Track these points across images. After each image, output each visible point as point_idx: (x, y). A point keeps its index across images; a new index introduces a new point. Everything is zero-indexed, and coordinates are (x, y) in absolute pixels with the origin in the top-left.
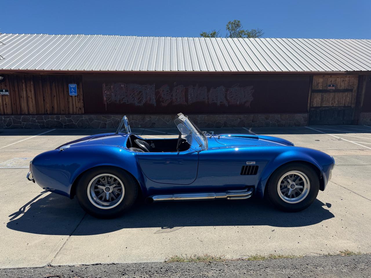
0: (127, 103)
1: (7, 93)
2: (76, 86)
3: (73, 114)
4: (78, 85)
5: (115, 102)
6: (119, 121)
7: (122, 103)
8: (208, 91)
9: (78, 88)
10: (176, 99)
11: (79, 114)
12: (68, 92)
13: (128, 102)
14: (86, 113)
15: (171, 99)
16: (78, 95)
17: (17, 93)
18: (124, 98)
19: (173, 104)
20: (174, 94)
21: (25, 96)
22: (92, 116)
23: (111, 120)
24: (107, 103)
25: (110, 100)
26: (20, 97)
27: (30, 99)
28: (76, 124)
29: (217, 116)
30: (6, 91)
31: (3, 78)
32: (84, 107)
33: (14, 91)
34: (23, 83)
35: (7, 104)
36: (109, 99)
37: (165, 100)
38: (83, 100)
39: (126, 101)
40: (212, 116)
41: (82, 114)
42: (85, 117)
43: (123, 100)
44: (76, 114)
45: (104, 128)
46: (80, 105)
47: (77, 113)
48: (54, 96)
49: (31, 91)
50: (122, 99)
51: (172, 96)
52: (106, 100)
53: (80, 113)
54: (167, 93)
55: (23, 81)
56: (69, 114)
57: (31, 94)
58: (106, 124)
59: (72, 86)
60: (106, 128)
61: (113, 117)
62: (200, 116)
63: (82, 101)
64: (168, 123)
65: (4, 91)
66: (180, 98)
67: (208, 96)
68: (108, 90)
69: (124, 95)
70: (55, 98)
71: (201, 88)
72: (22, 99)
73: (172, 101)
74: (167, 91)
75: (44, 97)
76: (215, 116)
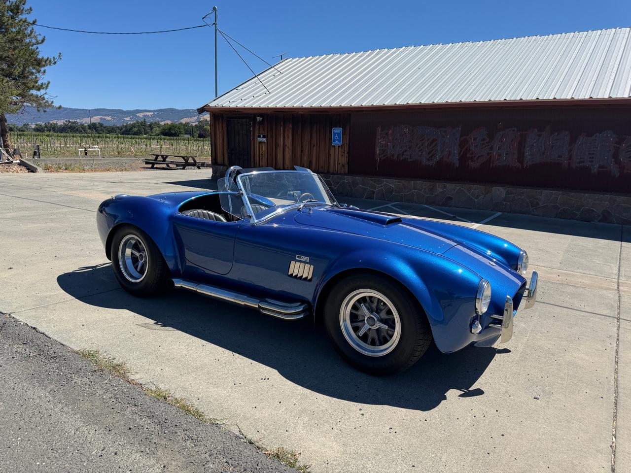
0: (409, 160)
1: (264, 140)
2: (340, 132)
3: (333, 174)
4: (344, 129)
5: (392, 157)
6: (393, 190)
7: (401, 159)
8: (573, 140)
9: (344, 134)
10: (500, 155)
11: (340, 174)
12: (330, 139)
13: (410, 158)
14: (351, 172)
15: (488, 155)
16: (343, 145)
17: (274, 139)
18: (406, 151)
19: (491, 165)
20: (497, 146)
21: (282, 144)
22: (357, 178)
23: (382, 186)
24: (380, 159)
25: (385, 154)
26: (277, 145)
27: (287, 149)
28: (335, 188)
29: (587, 195)
30: (264, 137)
31: (261, 119)
32: (348, 163)
33: (272, 137)
34: (281, 126)
35: (263, 154)
36: (384, 152)
37: (476, 157)
38: (348, 153)
39: (409, 157)
40: (573, 194)
41: (345, 174)
42: (348, 179)
43: (405, 154)
44: (337, 174)
45: (370, 198)
46: (344, 160)
47: (339, 172)
48: (314, 146)
49: (288, 138)
50: (403, 152)
51: (491, 149)
52: (379, 155)
53: (342, 172)
54: (483, 144)
55: (282, 124)
56: (328, 172)
57: (289, 143)
58: (373, 192)
59: (337, 130)
60: (373, 199)
61: (385, 183)
62: (545, 192)
63: (346, 155)
64: (476, 200)
65: (262, 136)
66: (507, 154)
67: (570, 151)
68: (385, 137)
69: (406, 146)
70: (315, 148)
71: (556, 134)
72: (279, 148)
73: (490, 158)
74: (484, 140)
75: (302, 147)
76: (583, 194)
